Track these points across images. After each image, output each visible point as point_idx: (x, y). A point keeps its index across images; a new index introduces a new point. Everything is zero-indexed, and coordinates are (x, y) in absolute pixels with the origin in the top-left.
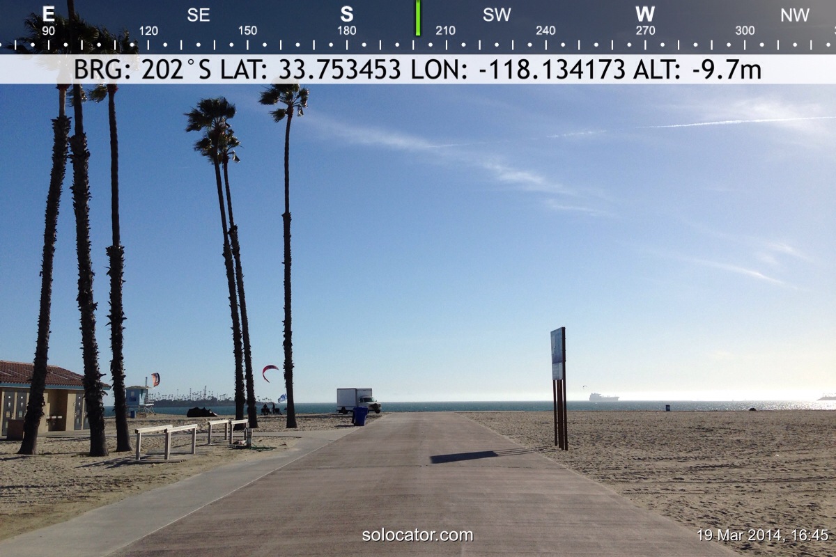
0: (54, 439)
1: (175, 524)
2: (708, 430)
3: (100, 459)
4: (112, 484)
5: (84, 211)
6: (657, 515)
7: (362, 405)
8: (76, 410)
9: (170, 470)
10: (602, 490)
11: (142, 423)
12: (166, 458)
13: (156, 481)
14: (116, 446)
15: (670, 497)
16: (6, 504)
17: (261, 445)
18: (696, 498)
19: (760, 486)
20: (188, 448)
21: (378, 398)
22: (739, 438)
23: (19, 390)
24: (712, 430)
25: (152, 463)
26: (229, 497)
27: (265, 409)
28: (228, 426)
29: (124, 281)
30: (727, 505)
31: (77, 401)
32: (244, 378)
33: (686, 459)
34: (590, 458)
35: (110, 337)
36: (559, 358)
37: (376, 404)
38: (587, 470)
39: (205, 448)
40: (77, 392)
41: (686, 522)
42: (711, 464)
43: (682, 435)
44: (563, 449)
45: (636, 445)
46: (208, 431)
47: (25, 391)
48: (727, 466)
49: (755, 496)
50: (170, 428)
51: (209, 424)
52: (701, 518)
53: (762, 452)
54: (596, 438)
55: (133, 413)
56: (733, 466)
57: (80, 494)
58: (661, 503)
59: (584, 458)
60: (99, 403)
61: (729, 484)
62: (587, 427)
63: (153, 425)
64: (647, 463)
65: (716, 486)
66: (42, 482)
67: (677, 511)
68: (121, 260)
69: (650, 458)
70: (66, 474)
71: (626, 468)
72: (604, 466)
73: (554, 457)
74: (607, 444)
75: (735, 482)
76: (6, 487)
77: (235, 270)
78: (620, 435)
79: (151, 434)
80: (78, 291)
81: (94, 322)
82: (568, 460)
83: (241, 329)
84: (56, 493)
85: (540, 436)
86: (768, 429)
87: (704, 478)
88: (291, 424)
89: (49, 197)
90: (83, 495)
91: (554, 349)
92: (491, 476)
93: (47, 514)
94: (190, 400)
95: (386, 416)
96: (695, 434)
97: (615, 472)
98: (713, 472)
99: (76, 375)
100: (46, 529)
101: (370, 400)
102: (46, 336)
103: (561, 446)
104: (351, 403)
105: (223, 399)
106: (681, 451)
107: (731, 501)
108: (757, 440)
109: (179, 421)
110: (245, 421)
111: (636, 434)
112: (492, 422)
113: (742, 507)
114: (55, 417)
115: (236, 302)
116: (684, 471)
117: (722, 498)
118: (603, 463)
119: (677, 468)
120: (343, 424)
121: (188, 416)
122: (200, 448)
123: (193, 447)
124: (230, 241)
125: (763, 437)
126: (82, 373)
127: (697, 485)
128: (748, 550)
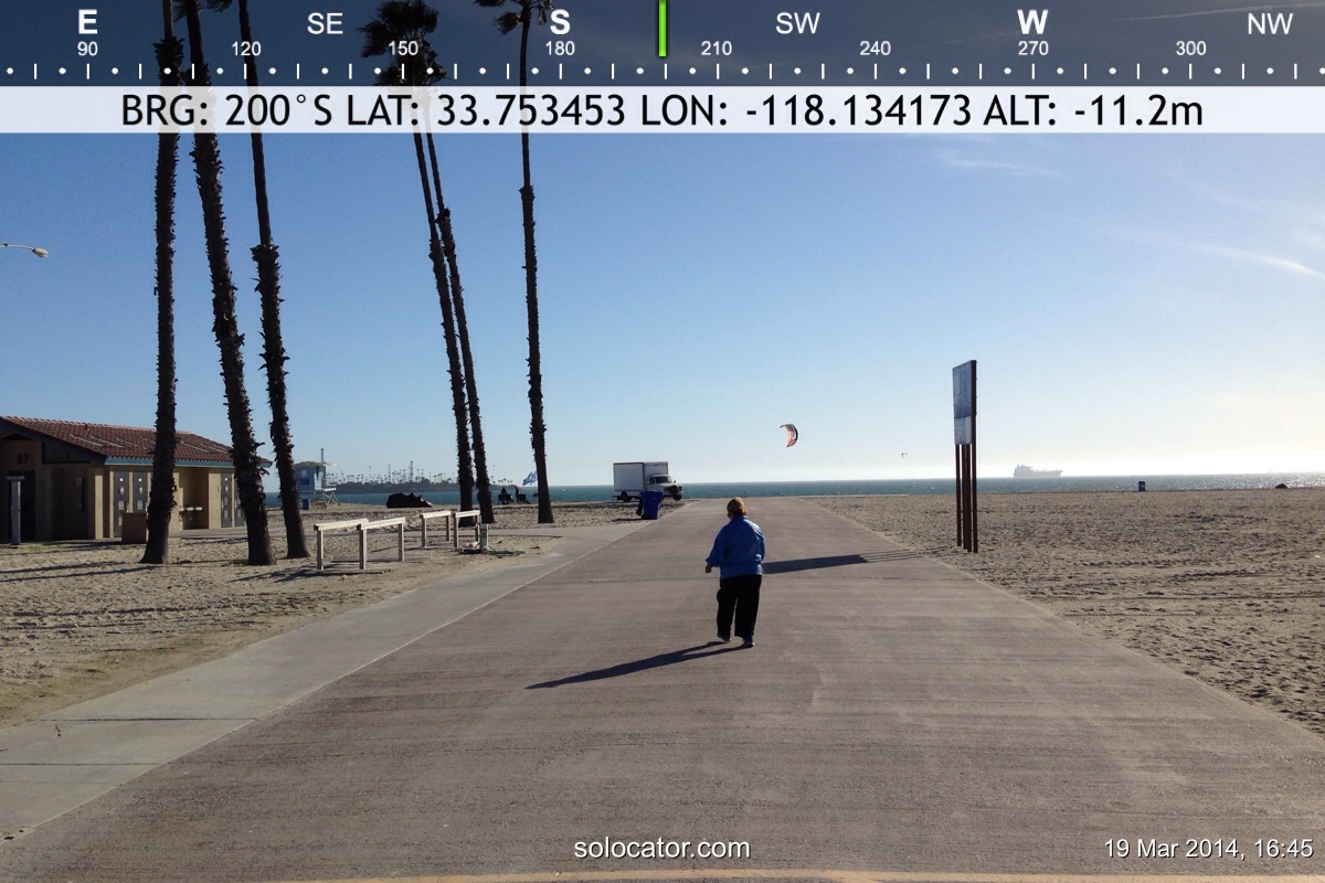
0: (192, 541)
1: (384, 661)
2: (1206, 520)
3: (264, 569)
4: (285, 604)
5: (213, 190)
6: (1119, 647)
7: (655, 488)
8: (222, 498)
9: (369, 584)
10: (1033, 611)
11: (322, 517)
12: (362, 567)
13: (350, 600)
14: (287, 550)
15: (1140, 620)
16: (131, 636)
17: (502, 548)
18: (1182, 621)
19: (1288, 604)
20: (394, 553)
21: (677, 477)
22: (1255, 531)
23: (136, 470)
24: (1213, 520)
25: (341, 574)
26: (460, 623)
27: (504, 496)
28: (450, 520)
29: (281, 301)
30: (1232, 632)
31: (223, 484)
32: (471, 448)
33: (1168, 564)
34: (1013, 564)
35: (267, 386)
36: (966, 410)
37: (674, 487)
38: (1008, 582)
39: (418, 552)
40: (223, 472)
41: (1165, 657)
42: (1208, 570)
43: (1164, 528)
44: (970, 551)
45: (1088, 544)
46: (422, 528)
47: (143, 470)
48: (1234, 573)
49: (1279, 619)
50: (366, 524)
51: (421, 517)
52: (1188, 651)
53: (1293, 552)
54: (1024, 534)
55: (306, 502)
56: (1245, 573)
57: (241, 619)
58: (1125, 631)
59: (1004, 564)
60: (258, 487)
61: (1236, 601)
62: (1009, 518)
63: (337, 519)
64: (1106, 570)
65: (1216, 603)
66: (182, 603)
67: (1151, 640)
68: (275, 267)
69: (1110, 563)
70: (217, 591)
71: (1070, 578)
72: (1035, 575)
73: (956, 563)
74: (1040, 542)
75: (1246, 597)
76: (129, 611)
77: (449, 280)
78: (1062, 528)
79: (336, 533)
80: (214, 317)
81: (242, 365)
82: (978, 567)
83: (463, 373)
84: (203, 618)
85: (932, 531)
86: (1304, 515)
87: (1196, 591)
88: (545, 517)
89: (159, 169)
90: (244, 620)
91: (958, 395)
92: (857, 592)
93: (194, 647)
94: (389, 483)
95: (690, 504)
96: (1184, 526)
97: (1053, 584)
98: (1213, 583)
99: (217, 444)
100: (194, 669)
101: (665, 479)
102: (171, 387)
103: (967, 547)
104: (637, 485)
105: (438, 481)
106: (1160, 552)
107: (1238, 627)
108: (1286, 533)
109: (376, 513)
110: (476, 513)
111: (1088, 526)
112: (857, 511)
113: (1256, 635)
114: (191, 509)
115: (453, 330)
116: (1164, 582)
117: (1224, 622)
118: (1034, 571)
119: (1154, 577)
120: (624, 517)
121: (389, 506)
122: (410, 552)
123: (400, 552)
124: (439, 233)
125: (1297, 528)
126: (229, 443)
127: (1184, 603)
128: (1262, 698)
